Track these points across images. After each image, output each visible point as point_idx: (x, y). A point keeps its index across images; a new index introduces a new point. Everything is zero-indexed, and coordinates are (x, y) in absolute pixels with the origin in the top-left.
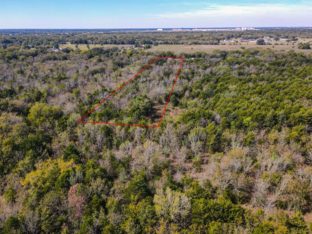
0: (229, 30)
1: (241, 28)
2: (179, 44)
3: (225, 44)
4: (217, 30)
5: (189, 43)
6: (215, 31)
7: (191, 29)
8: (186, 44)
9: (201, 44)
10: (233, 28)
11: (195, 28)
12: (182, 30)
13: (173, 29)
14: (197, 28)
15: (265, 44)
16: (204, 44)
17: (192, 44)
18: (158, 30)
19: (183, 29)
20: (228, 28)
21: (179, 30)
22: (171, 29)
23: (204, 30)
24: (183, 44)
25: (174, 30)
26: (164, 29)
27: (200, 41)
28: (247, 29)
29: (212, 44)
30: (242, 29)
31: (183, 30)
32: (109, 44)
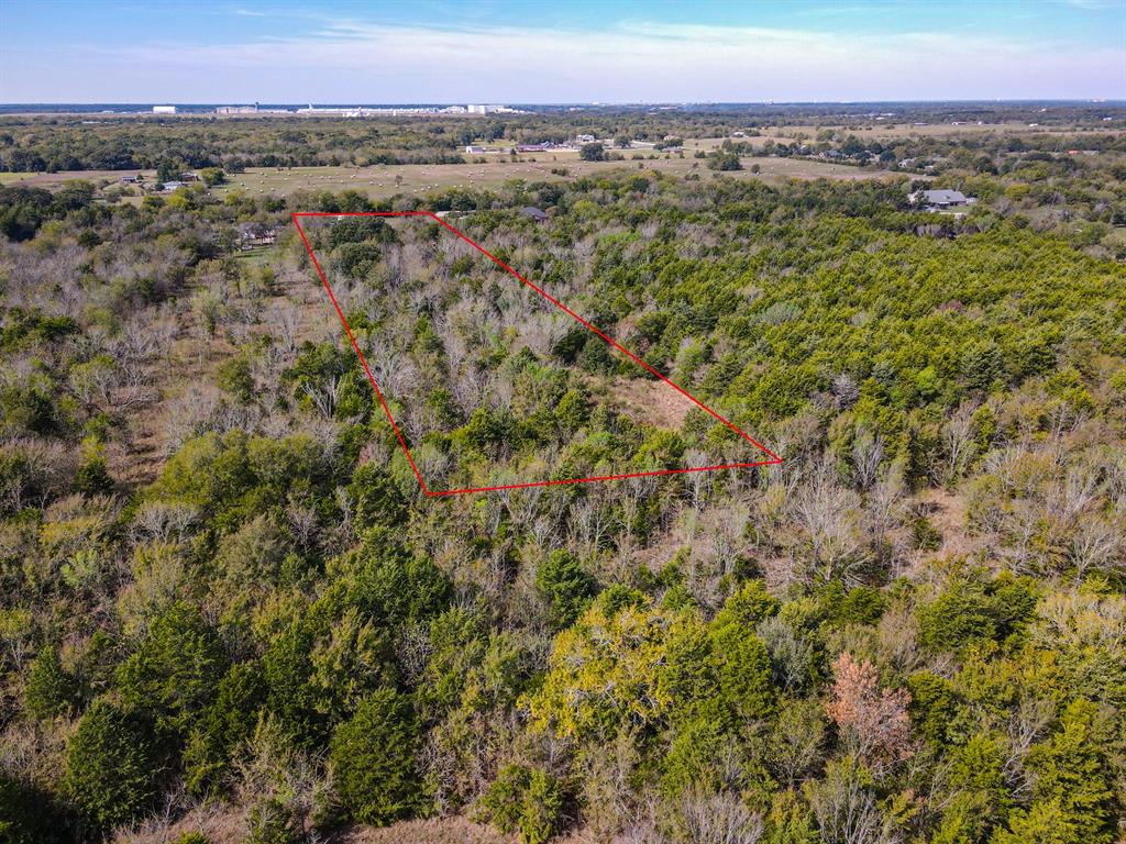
0: (431, 112)
1: (466, 107)
2: (322, 164)
3: (484, 161)
4: (395, 112)
5: (360, 160)
6: (390, 117)
7: (293, 108)
8: (350, 164)
9: (403, 163)
10: (441, 107)
11: (307, 107)
12: (255, 111)
13: (219, 106)
14: (315, 107)
15: (607, 160)
16: (416, 163)
17: (371, 163)
18: (156, 109)
19: (260, 107)
20: (418, 106)
21: (245, 111)
22: (212, 108)
23: (349, 113)
24: (336, 163)
25: (224, 111)
26: (180, 108)
27: (397, 153)
28: (486, 109)
29: (443, 162)
30: (471, 109)
31: (261, 111)
32: (7, 171)
